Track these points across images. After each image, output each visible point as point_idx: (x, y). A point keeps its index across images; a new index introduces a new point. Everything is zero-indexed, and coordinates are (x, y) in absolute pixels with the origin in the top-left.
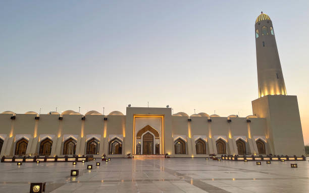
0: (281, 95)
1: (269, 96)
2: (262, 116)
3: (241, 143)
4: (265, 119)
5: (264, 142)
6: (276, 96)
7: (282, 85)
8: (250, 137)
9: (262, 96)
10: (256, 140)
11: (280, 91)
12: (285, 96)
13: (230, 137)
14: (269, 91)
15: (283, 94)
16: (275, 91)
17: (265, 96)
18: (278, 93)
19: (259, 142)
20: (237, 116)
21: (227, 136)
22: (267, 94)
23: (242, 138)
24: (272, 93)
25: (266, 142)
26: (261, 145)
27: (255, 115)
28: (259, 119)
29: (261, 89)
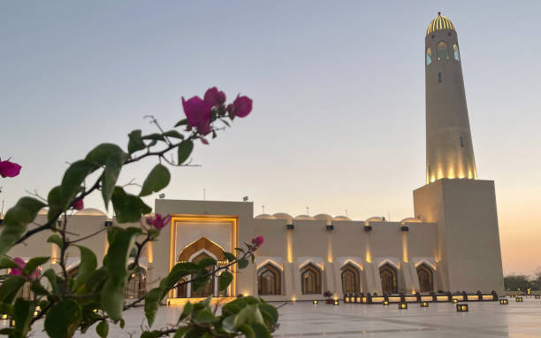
0: (466, 179)
1: (445, 180)
2: (430, 219)
3: (388, 272)
4: (434, 226)
5: (430, 269)
6: (456, 180)
7: (468, 159)
8: (406, 260)
9: (433, 180)
10: (416, 265)
11: (466, 172)
12: (473, 180)
13: (368, 259)
14: (445, 171)
15: (470, 177)
16: (456, 172)
17: (437, 181)
18: (461, 176)
19: (422, 269)
20: (384, 219)
21: (364, 258)
22: (440, 176)
23: (391, 262)
24: (451, 176)
25: (435, 269)
26: (425, 274)
27: (419, 218)
28: (424, 224)
29: (431, 169)
